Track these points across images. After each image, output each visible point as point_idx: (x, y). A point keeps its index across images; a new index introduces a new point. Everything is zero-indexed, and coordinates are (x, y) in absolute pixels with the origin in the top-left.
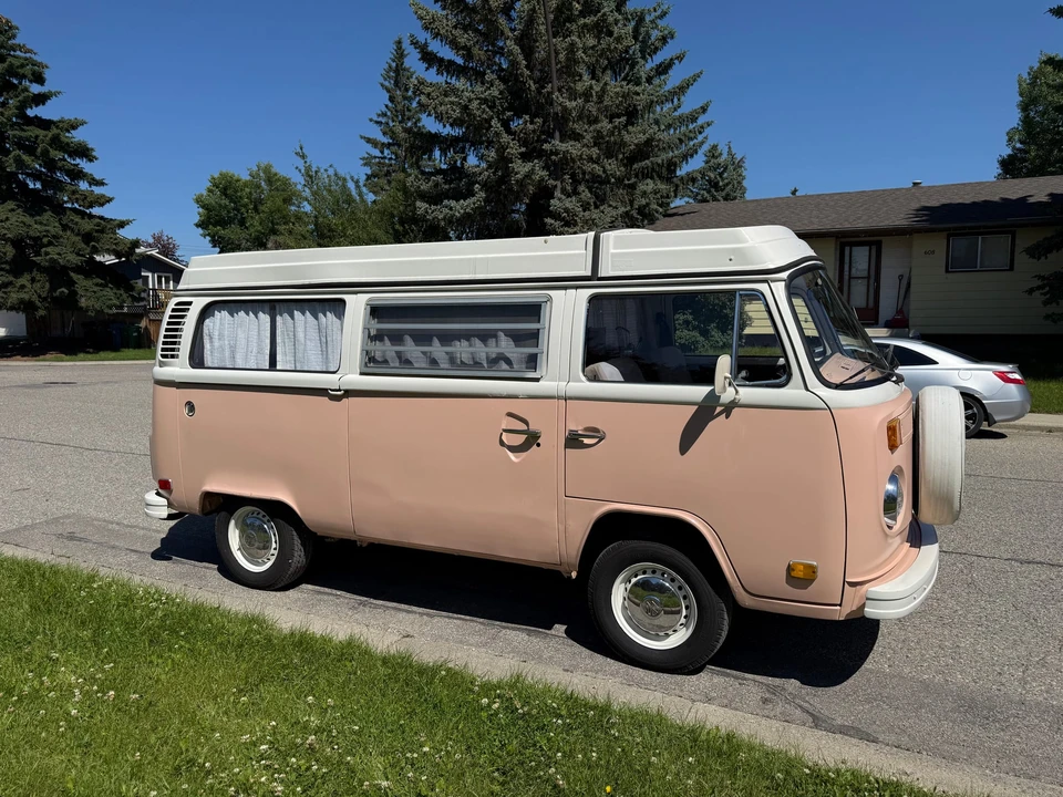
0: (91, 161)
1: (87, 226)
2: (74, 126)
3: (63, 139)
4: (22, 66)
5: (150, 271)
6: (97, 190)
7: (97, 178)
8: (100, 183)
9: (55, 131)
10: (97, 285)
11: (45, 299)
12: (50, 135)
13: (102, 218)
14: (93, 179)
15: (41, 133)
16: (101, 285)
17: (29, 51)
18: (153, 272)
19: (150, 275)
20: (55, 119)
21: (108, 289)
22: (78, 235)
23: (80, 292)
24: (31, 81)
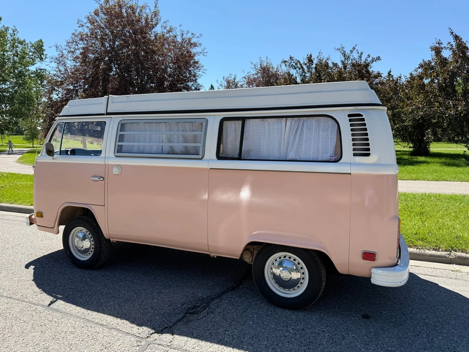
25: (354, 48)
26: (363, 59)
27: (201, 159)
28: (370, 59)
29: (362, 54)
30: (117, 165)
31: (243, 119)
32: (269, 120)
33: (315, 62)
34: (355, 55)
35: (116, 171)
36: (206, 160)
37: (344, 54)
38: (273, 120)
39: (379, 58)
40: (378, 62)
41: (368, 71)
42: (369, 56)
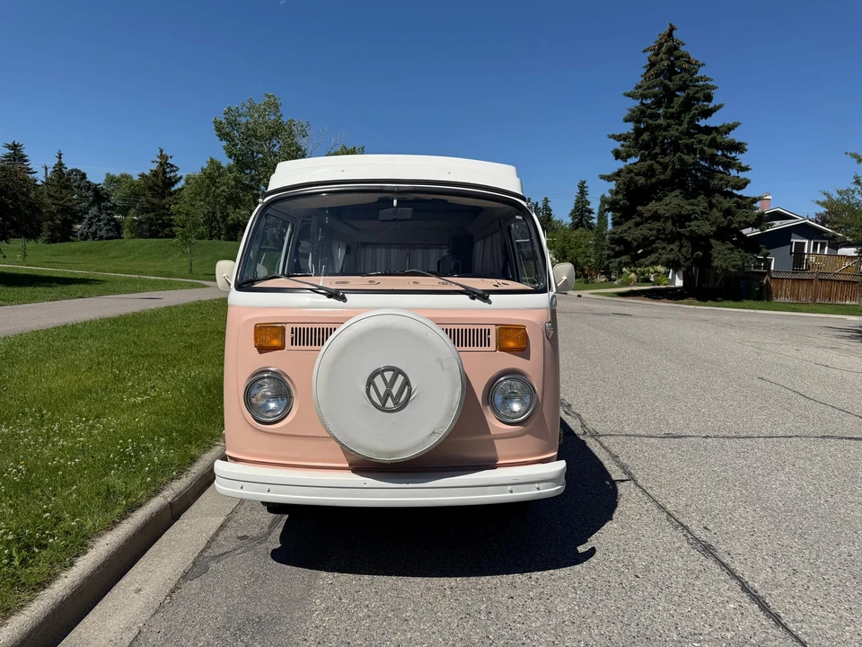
0: (741, 152)
1: (727, 203)
2: (730, 128)
3: (719, 140)
4: (697, 92)
5: (806, 238)
6: (742, 175)
7: (743, 165)
8: (746, 169)
9: (714, 134)
10: (729, 249)
11: (689, 259)
12: (709, 138)
13: (740, 197)
14: (740, 167)
15: (704, 137)
16: (732, 249)
17: (708, 79)
18: (810, 239)
19: (807, 241)
20: (718, 125)
21: (736, 252)
22: (721, 211)
23: (715, 254)
24: (704, 101)
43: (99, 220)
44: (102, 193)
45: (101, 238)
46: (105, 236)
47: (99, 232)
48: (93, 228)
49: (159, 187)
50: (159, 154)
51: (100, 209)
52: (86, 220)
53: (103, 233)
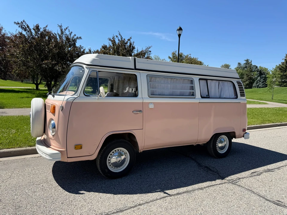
25: (66, 29)
26: (72, 36)
27: (195, 98)
28: (75, 37)
29: (71, 33)
30: (151, 103)
31: (206, 80)
32: (214, 81)
33: (42, 30)
34: (67, 32)
35: (151, 106)
36: (197, 99)
37: (62, 30)
38: (215, 81)
39: (80, 38)
40: (80, 40)
41: (75, 44)
42: (75, 35)
43: (260, 82)
44: (262, 72)
45: (260, 87)
46: (261, 87)
47: (259, 85)
48: (258, 84)
49: (284, 68)
50: (285, 56)
51: (261, 78)
52: (256, 82)
53: (261, 86)
